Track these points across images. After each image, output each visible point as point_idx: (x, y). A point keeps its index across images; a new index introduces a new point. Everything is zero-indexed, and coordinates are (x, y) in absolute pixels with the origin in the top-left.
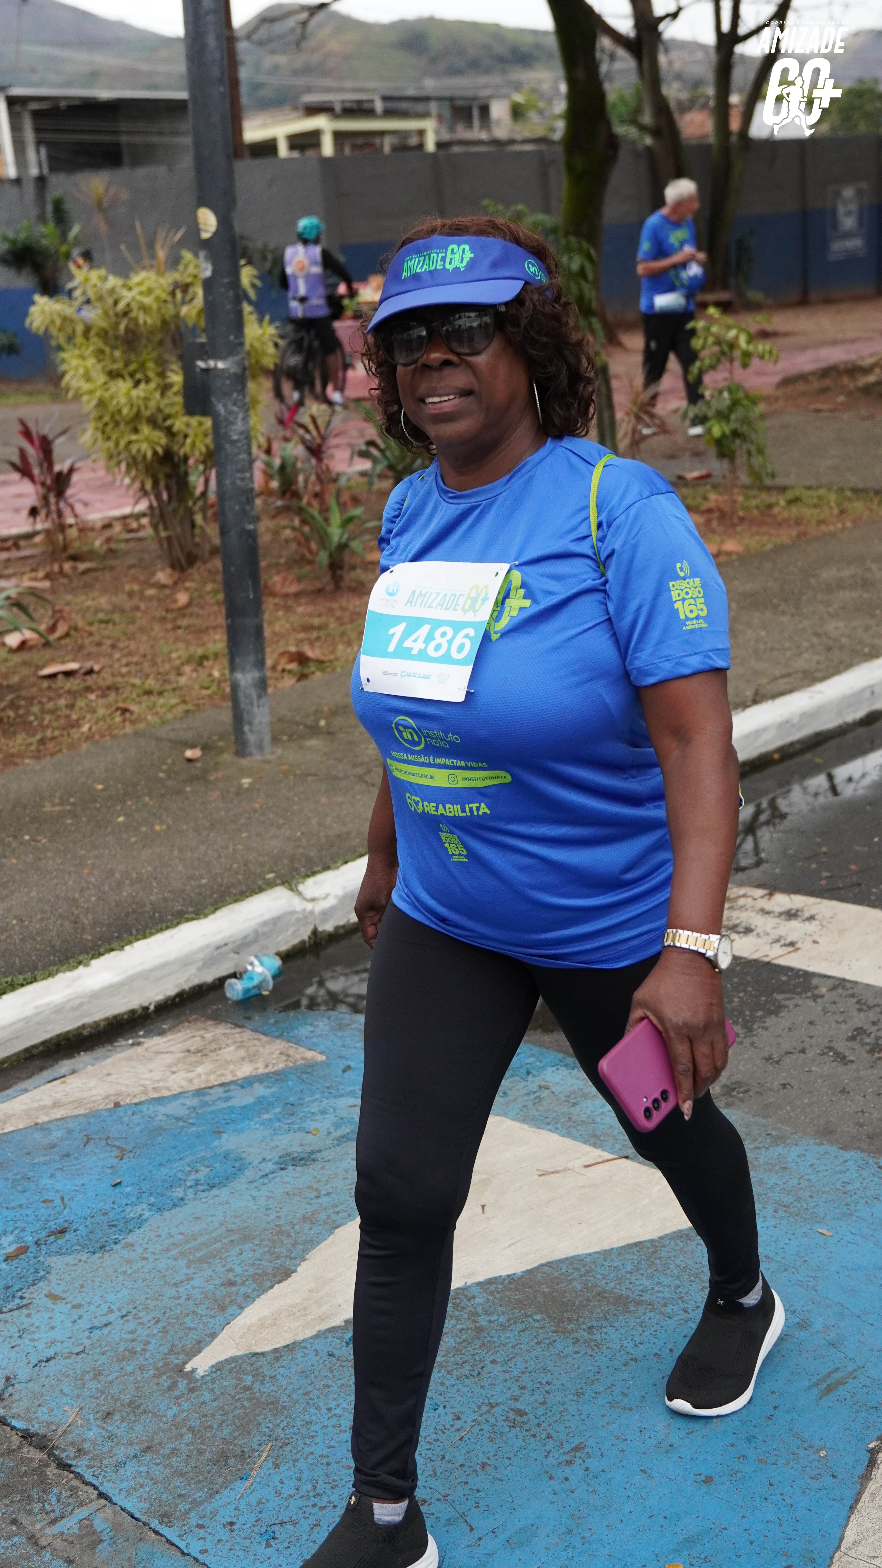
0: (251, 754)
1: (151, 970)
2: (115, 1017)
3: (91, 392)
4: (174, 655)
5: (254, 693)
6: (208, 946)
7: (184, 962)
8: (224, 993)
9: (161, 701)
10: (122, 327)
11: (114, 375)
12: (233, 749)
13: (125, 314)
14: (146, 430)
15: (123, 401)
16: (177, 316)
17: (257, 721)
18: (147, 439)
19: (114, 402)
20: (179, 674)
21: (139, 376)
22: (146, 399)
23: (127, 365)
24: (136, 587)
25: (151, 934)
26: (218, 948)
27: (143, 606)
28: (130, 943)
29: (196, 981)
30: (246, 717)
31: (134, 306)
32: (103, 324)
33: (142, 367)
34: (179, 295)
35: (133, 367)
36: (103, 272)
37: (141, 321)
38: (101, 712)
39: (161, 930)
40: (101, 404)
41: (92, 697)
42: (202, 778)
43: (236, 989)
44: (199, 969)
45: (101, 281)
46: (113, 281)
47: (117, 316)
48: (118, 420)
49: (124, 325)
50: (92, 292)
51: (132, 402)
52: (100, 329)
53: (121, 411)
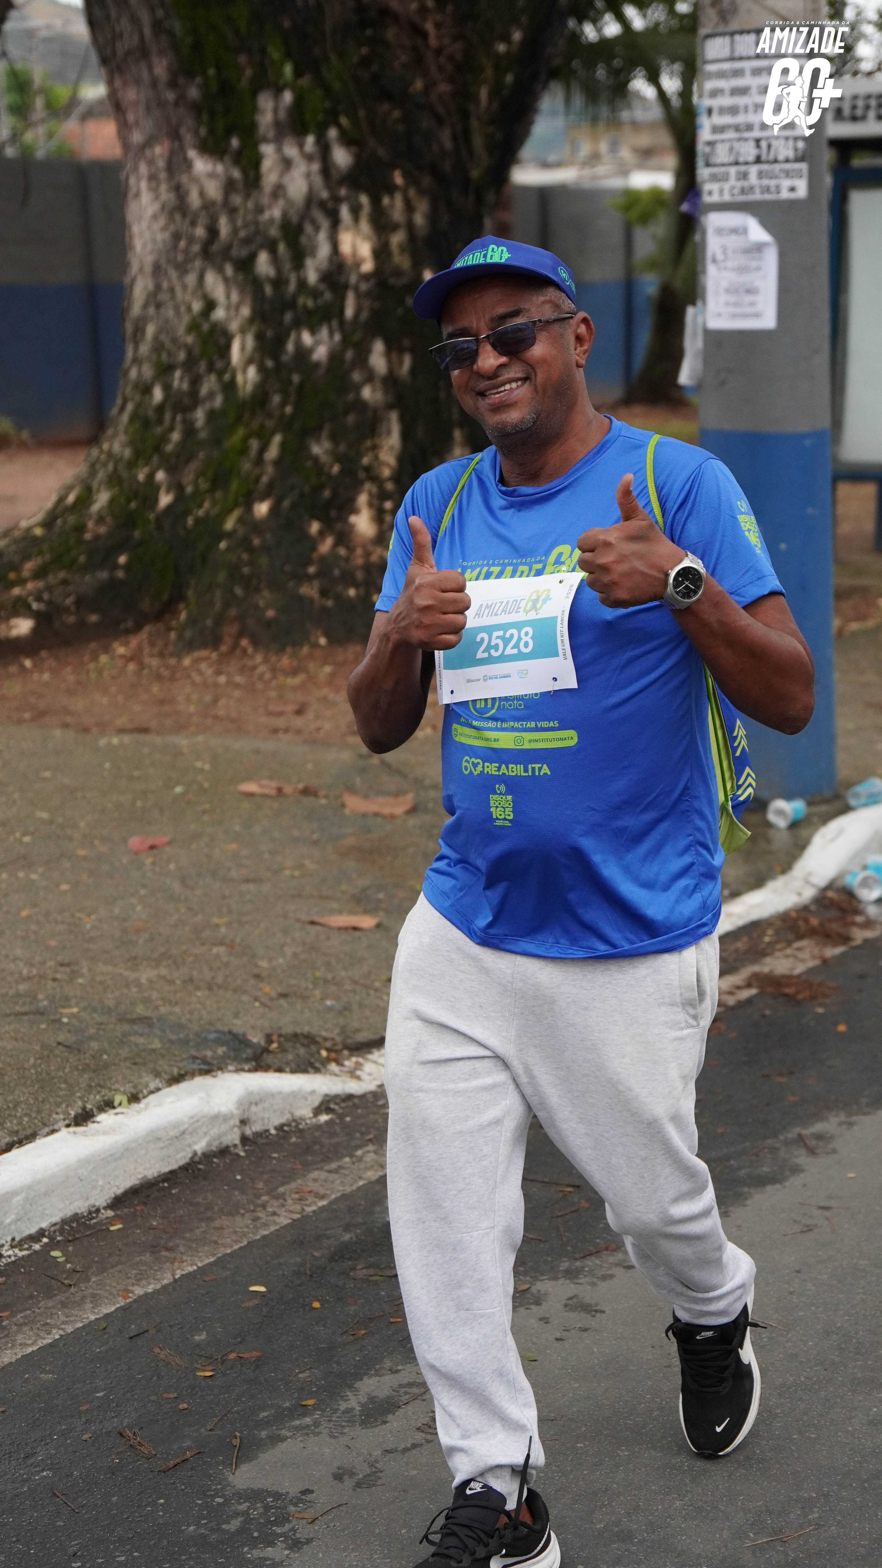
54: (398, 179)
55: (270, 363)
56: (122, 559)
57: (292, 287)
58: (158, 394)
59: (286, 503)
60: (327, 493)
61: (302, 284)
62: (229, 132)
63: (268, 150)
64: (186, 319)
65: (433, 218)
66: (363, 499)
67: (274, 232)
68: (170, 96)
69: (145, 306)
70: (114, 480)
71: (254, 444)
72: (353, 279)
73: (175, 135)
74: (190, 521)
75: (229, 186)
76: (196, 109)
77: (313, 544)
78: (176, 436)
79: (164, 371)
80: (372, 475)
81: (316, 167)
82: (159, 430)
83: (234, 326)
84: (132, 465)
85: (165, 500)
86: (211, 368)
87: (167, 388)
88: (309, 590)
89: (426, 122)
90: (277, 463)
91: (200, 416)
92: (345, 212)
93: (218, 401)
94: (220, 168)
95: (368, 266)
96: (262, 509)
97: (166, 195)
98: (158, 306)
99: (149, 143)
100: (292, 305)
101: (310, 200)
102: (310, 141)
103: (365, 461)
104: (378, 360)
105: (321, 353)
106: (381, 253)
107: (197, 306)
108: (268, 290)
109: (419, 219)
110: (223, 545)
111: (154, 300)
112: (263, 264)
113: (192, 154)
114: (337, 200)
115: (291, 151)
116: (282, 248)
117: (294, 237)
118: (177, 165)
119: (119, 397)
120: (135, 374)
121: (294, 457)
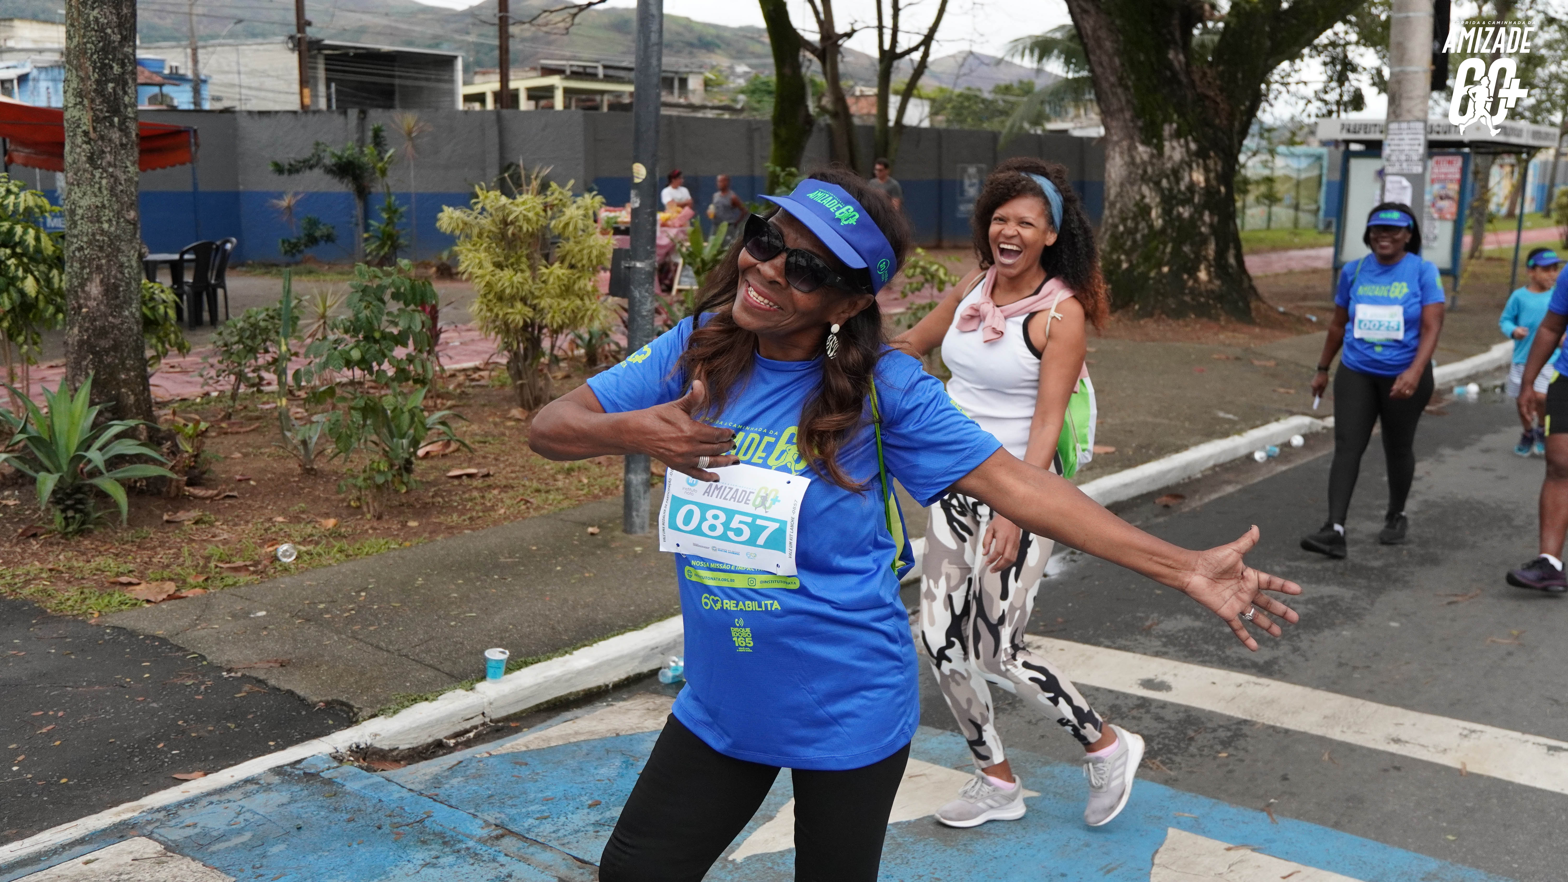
0: (635, 532)
1: (613, 660)
2: (590, 690)
3: (483, 276)
4: (547, 467)
5: (641, 489)
6: (646, 647)
7: (632, 656)
8: (657, 680)
9: (551, 497)
10: (510, 232)
11: (499, 266)
12: (622, 527)
13: (512, 223)
14: (519, 305)
15: (507, 284)
16: (547, 227)
17: (641, 509)
18: (520, 313)
19: (499, 285)
20: (556, 480)
21: (516, 267)
22: (522, 284)
23: (507, 258)
24: (497, 420)
25: (608, 638)
26: (653, 649)
27: (507, 432)
28: (596, 642)
29: (638, 671)
30: (635, 506)
31: (521, 217)
32: (493, 229)
33: (518, 261)
34: (549, 213)
35: (512, 260)
36: (497, 193)
37: (525, 229)
38: (508, 502)
39: (614, 636)
40: (488, 284)
41: (496, 492)
42: (605, 545)
43: (667, 676)
44: (641, 663)
45: (497, 199)
46: (504, 200)
47: (505, 223)
48: (500, 298)
49: (510, 230)
50: (488, 207)
51: (512, 285)
52: (490, 231)
53: (503, 291)
54: (1212, 154)
55: (1167, 218)
57: (1175, 191)
58: (1121, 228)
59: (1175, 268)
60: (1189, 265)
61: (1179, 191)
62: (1153, 137)
63: (1167, 144)
64: (1133, 202)
65: (1223, 168)
66: (1202, 267)
67: (1169, 172)
68: (1131, 125)
69: (1116, 197)
71: (1161, 247)
72: (1197, 189)
73: (1131, 138)
74: (1135, 273)
75: (1152, 156)
76: (1141, 129)
77: (1185, 282)
78: (1129, 243)
79: (1124, 220)
80: (1206, 258)
81: (1184, 150)
82: (1121, 241)
83: (1153, 205)
84: (1111, 253)
85: (1125, 266)
86: (1143, 219)
87: (1125, 226)
88: (1187, 299)
89: (1220, 134)
90: (1171, 253)
91: (1139, 236)
92: (1194, 166)
93: (1146, 231)
94: (1148, 150)
95: (1203, 185)
96: (1165, 269)
97: (1127, 158)
98: (1122, 197)
99: (1121, 140)
100: (1175, 197)
101: (1182, 161)
102: (1182, 141)
103: (1203, 253)
104: (1207, 217)
105: (1186, 215)
106: (1207, 180)
107: (1138, 197)
108: (1166, 192)
109: (1219, 168)
110: (1151, 282)
111: (1120, 195)
112: (1165, 183)
113: (1138, 144)
114: (1191, 161)
115: (1175, 144)
116: (1172, 178)
117: (1176, 174)
118: (1132, 148)
119: (1103, 229)
120: (1110, 221)
121: (1177, 251)
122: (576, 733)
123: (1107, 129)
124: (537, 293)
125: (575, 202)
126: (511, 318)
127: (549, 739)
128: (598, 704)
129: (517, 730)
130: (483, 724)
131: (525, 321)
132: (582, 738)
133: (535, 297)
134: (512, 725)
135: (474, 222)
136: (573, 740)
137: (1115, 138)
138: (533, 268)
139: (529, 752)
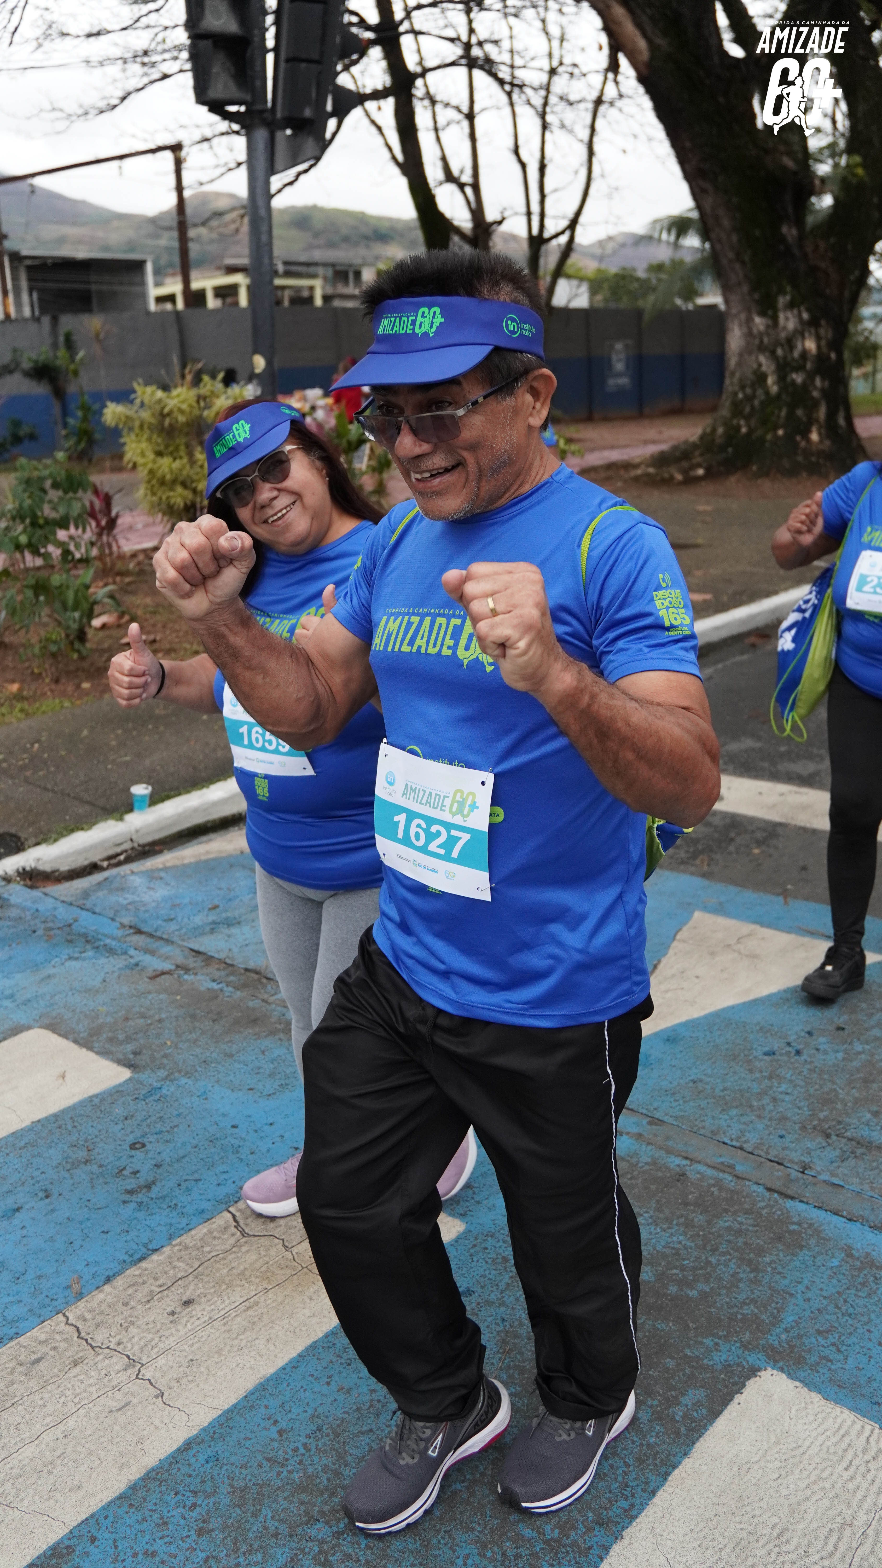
3: (145, 465)
11: (159, 454)
13: (168, 415)
14: (179, 489)
15: (167, 470)
16: (201, 416)
18: (180, 495)
19: (160, 471)
21: (175, 454)
22: (181, 470)
23: (167, 446)
31: (175, 410)
32: (153, 421)
33: (177, 449)
34: (202, 404)
35: (171, 449)
36: (154, 387)
37: (180, 420)
40: (151, 472)
45: (153, 394)
46: (160, 394)
47: (163, 416)
48: (162, 482)
49: (167, 422)
50: (146, 401)
51: (171, 471)
52: (150, 424)
53: (164, 477)
54: (823, 322)
55: (782, 384)
56: (730, 450)
57: (789, 359)
58: (740, 395)
59: (789, 430)
60: (802, 427)
61: (793, 358)
62: (768, 308)
63: (781, 315)
64: (750, 371)
65: (834, 336)
66: (814, 429)
67: (783, 341)
68: (748, 297)
69: (736, 366)
70: (725, 424)
71: (776, 412)
72: (809, 356)
73: (749, 310)
74: (753, 437)
75: (768, 326)
76: (757, 301)
77: (798, 443)
78: (747, 409)
79: (743, 387)
80: (817, 421)
81: (797, 319)
82: (741, 407)
83: (769, 372)
84: (731, 419)
85: (744, 430)
86: (760, 386)
87: (744, 393)
88: (800, 458)
89: (830, 303)
90: (786, 417)
91: (756, 403)
92: (806, 334)
93: (763, 397)
94: (764, 321)
95: (814, 352)
96: (780, 432)
97: (745, 330)
98: (741, 366)
99: (739, 313)
100: (789, 365)
101: (795, 330)
102: (795, 311)
103: (815, 416)
104: (818, 383)
105: (799, 381)
106: (818, 347)
107: (755, 366)
108: (781, 361)
109: (830, 335)
110: (767, 445)
111: (739, 364)
112: (779, 352)
113: (754, 316)
114: (804, 330)
115: (789, 314)
116: (786, 347)
117: (790, 343)
118: (749, 320)
119: (724, 397)
120: (730, 389)
121: (791, 414)
122: (208, 852)
123: (727, 301)
124: (195, 477)
125: (225, 392)
126: (172, 501)
127: (183, 858)
128: (232, 829)
129: (160, 852)
130: (133, 848)
131: (186, 504)
132: (212, 856)
133: (193, 481)
134: (157, 848)
135: (135, 416)
136: (203, 858)
137: (734, 311)
138: (191, 455)
139: (165, 869)
